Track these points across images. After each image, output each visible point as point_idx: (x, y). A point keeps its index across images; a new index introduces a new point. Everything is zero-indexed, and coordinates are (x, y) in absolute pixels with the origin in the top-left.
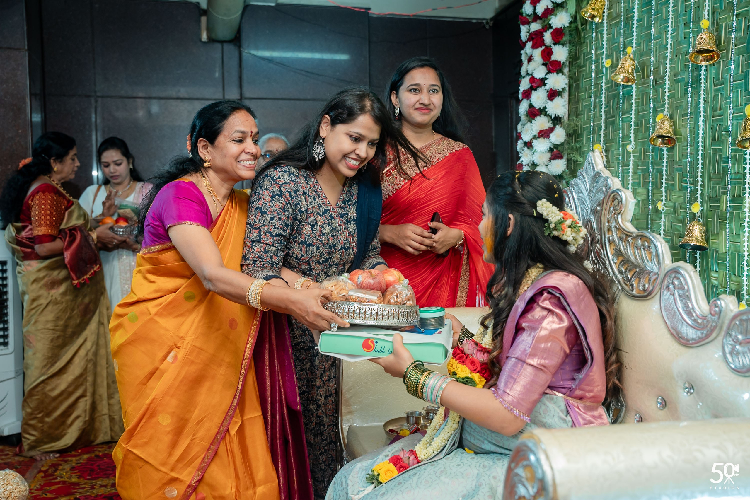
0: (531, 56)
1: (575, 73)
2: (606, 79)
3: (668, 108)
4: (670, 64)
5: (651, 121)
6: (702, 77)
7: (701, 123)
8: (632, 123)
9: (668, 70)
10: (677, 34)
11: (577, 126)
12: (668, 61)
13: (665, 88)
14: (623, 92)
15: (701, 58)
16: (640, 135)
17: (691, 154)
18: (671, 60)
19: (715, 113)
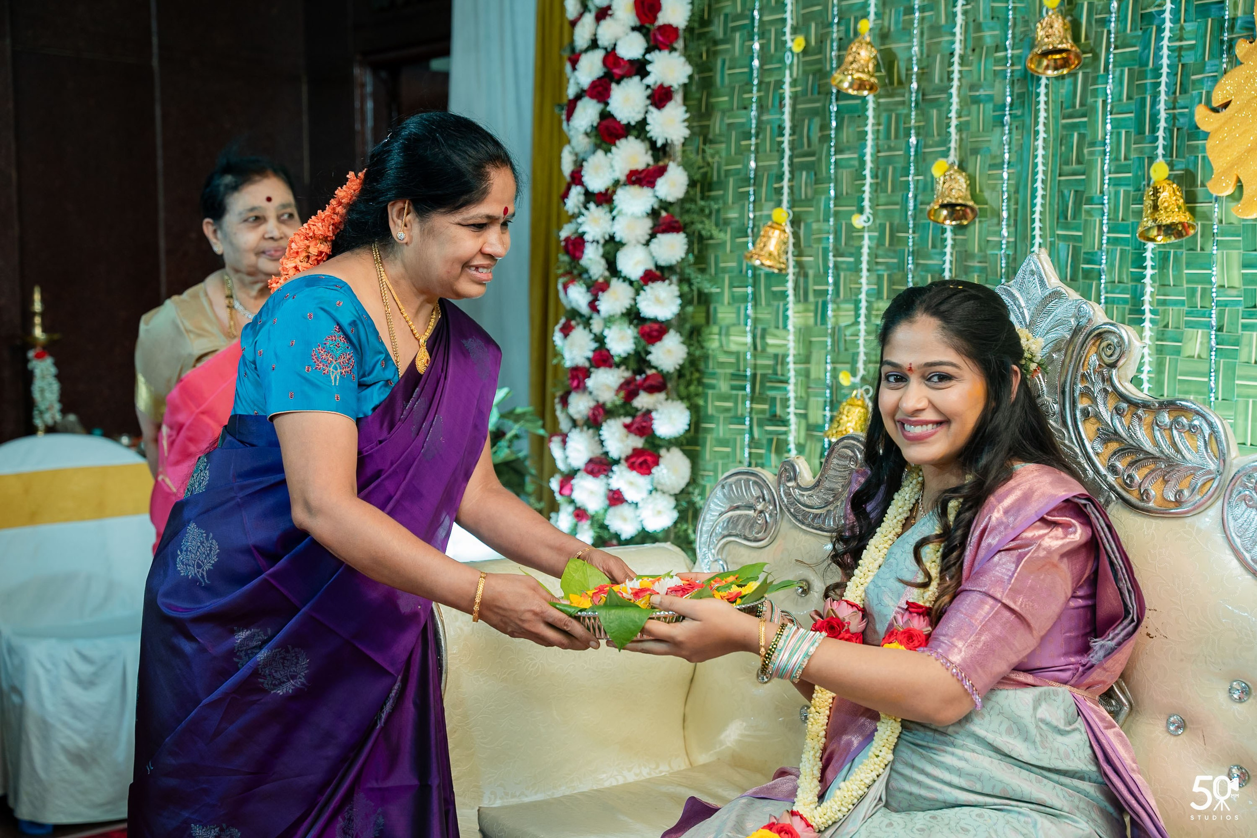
0: (609, 8)
1: (701, 56)
2: (791, 76)
3: (955, 149)
4: (961, 64)
5: (912, 171)
6: (1042, 98)
7: (1039, 184)
8: (867, 172)
9: (956, 76)
10: (976, 9)
11: (708, 164)
12: (956, 59)
13: (950, 111)
14: (838, 106)
15: (1045, 62)
16: (883, 198)
17: (1008, 242)
18: (962, 57)
19: (1066, 168)
